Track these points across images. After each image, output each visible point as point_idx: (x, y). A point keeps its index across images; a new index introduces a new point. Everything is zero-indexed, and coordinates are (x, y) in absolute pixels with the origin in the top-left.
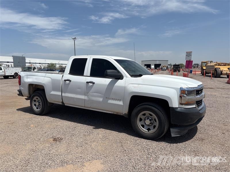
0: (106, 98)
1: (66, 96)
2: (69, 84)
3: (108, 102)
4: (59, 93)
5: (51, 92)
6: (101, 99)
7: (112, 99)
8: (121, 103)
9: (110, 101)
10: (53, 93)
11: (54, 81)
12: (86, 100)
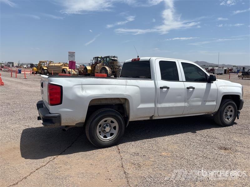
0: (204, 101)
1: (163, 106)
2: (167, 92)
3: (206, 104)
4: (152, 105)
5: (139, 105)
6: (200, 103)
7: (209, 101)
8: (214, 103)
9: (207, 104)
10: (141, 106)
11: (143, 90)
12: (186, 106)
